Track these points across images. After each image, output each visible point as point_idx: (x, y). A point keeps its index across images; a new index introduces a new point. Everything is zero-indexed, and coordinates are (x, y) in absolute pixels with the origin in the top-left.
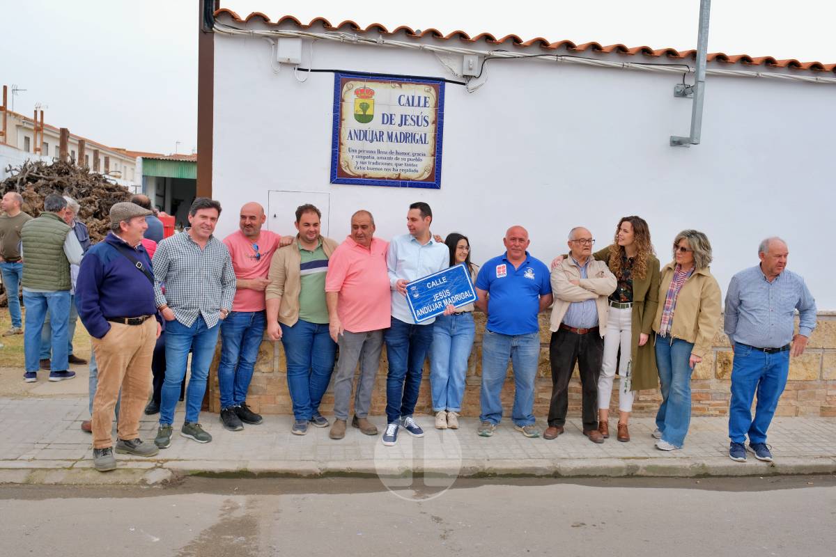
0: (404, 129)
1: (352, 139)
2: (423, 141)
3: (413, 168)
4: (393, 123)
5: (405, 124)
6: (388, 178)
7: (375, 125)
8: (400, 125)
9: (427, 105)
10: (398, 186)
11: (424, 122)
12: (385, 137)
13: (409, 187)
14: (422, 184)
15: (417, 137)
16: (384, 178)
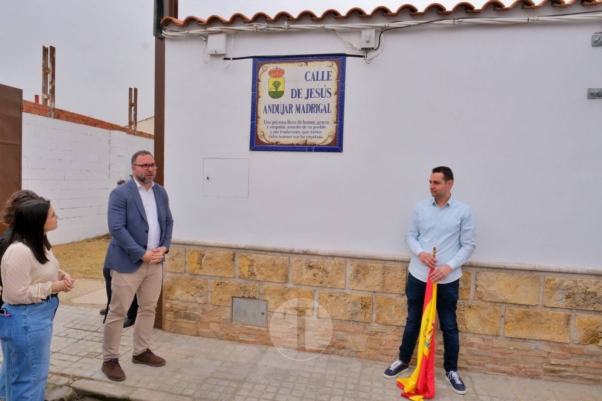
0: (311, 101)
1: (266, 113)
2: (326, 110)
3: (318, 135)
4: (301, 96)
5: (311, 97)
6: (297, 145)
7: (286, 100)
8: (307, 98)
9: (330, 78)
10: (305, 151)
11: (327, 94)
12: (294, 109)
13: (315, 151)
14: (325, 148)
15: (322, 107)
16: (293, 144)
